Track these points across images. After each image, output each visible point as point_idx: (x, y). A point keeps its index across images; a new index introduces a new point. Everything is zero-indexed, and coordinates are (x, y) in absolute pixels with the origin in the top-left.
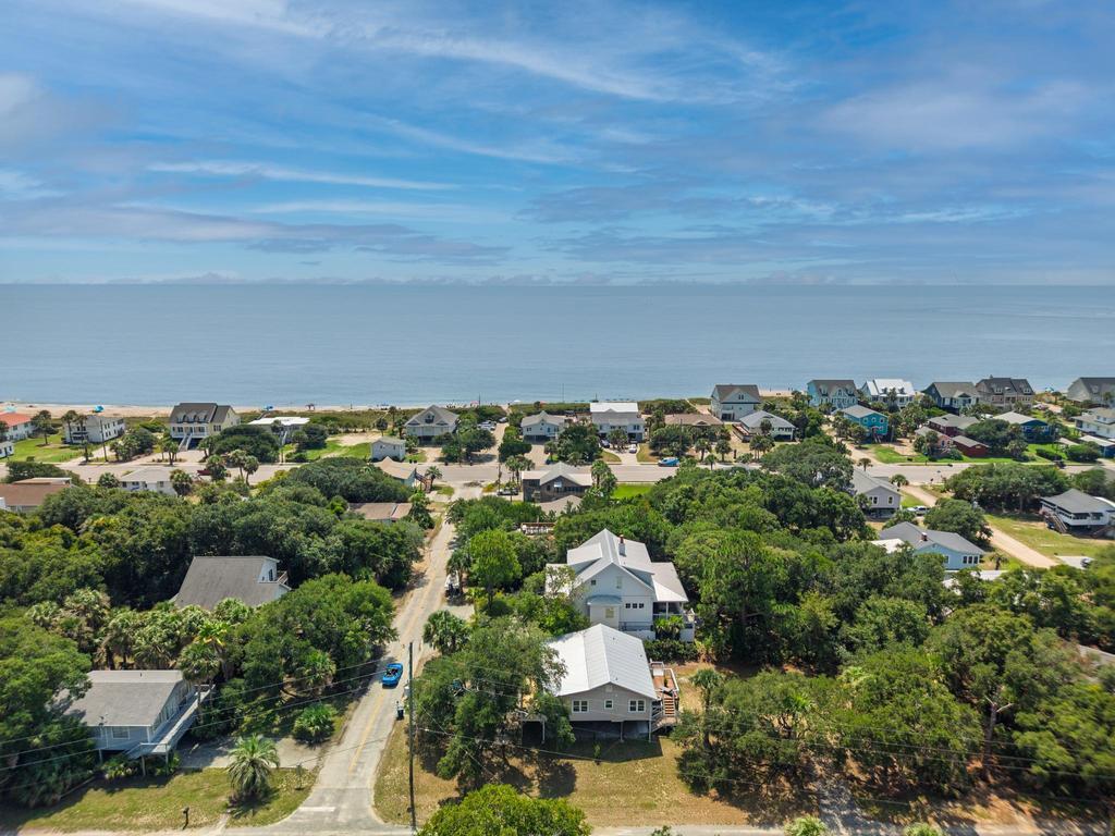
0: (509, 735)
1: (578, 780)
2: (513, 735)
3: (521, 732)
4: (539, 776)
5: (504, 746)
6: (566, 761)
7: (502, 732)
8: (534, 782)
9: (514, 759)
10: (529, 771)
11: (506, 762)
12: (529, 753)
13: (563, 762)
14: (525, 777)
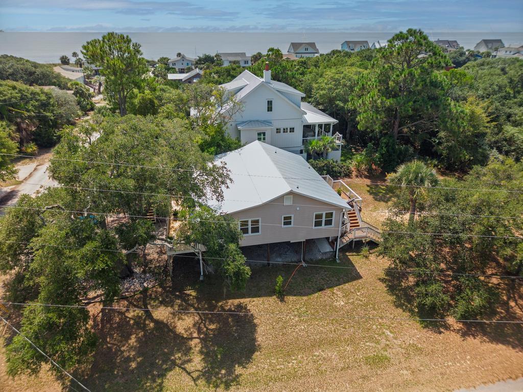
0: (154, 274)
1: (260, 330)
2: (159, 274)
3: (170, 268)
4: (199, 331)
5: (146, 290)
6: (236, 302)
7: (144, 272)
8: (193, 343)
9: (162, 308)
10: (184, 324)
11: (149, 315)
12: (184, 298)
13: (233, 303)
14: (178, 336)
